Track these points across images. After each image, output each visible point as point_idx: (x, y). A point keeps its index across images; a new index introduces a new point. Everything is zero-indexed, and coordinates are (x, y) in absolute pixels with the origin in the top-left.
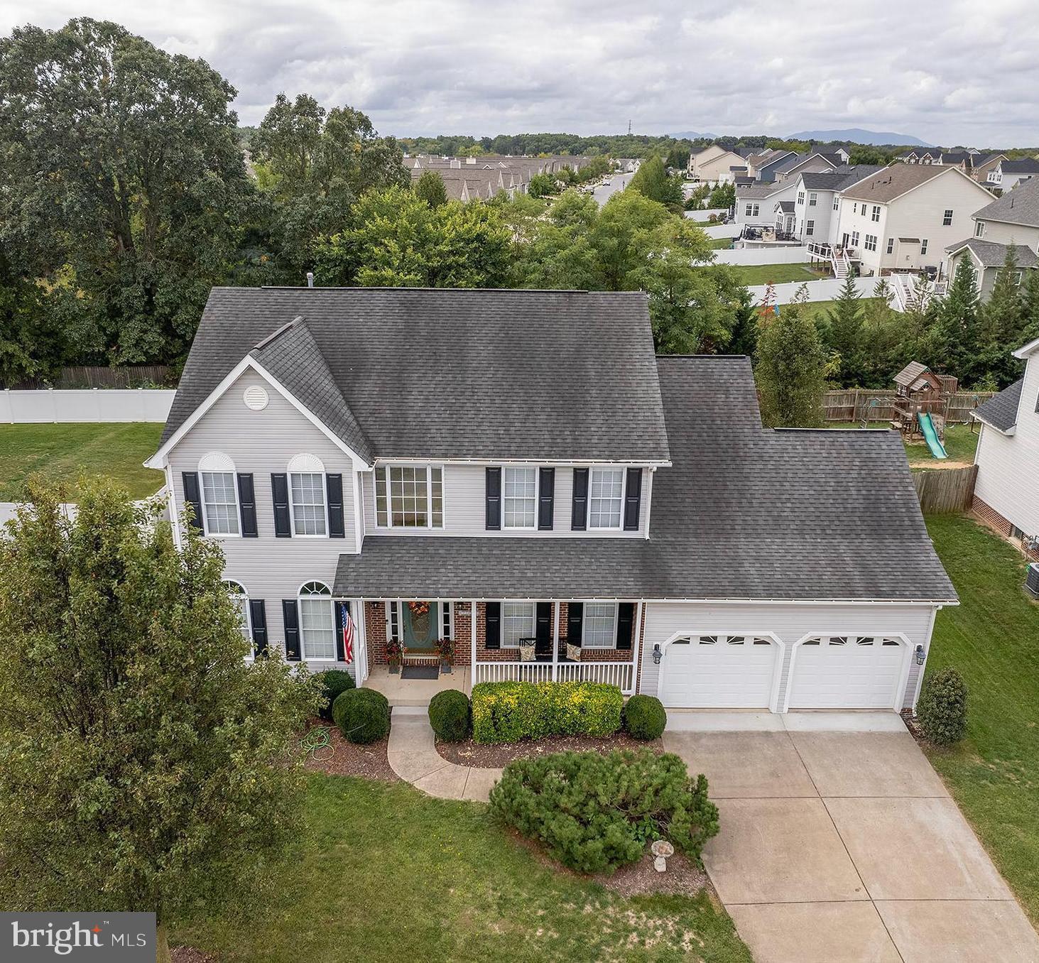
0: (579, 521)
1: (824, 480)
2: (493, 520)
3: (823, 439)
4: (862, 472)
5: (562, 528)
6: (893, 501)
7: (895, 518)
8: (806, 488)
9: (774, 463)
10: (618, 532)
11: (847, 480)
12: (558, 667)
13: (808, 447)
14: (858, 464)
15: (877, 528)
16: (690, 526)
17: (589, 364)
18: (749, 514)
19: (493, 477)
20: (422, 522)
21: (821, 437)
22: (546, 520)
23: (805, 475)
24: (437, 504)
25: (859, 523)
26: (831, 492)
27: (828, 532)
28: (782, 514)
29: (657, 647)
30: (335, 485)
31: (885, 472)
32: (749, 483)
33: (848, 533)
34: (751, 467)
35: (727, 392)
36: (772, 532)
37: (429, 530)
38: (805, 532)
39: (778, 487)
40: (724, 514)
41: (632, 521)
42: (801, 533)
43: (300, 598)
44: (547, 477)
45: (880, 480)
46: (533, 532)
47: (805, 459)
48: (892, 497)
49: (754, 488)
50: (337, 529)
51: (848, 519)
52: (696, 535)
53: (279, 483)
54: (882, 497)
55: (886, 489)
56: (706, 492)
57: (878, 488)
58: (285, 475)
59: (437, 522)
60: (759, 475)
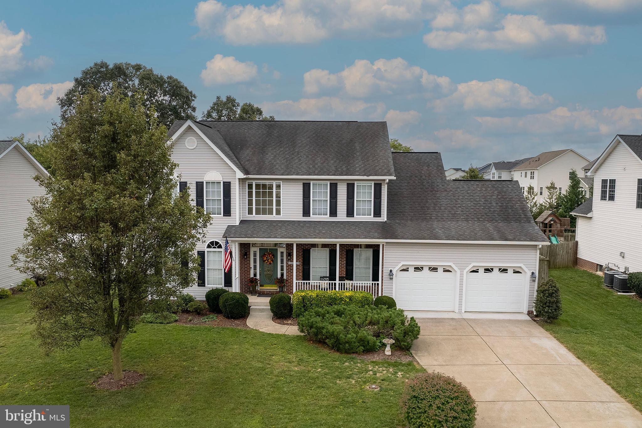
0: (350, 213)
1: (478, 199)
2: (306, 212)
3: (478, 184)
4: (499, 196)
5: (342, 216)
6: (515, 208)
7: (516, 215)
8: (469, 202)
9: (452, 193)
10: (371, 218)
11: (491, 199)
12: (339, 283)
13: (470, 187)
14: (496, 193)
15: (507, 218)
16: (408, 217)
17: (356, 144)
18: (439, 212)
19: (306, 188)
20: (271, 213)
21: (477, 183)
22: (333, 213)
23: (469, 198)
24: (278, 203)
25: (497, 216)
26: (482, 204)
27: (481, 220)
28: (456, 212)
29: (391, 271)
30: (227, 186)
31: (511, 196)
32: (439, 200)
33: (491, 220)
34: (440, 194)
35: (428, 166)
36: (451, 219)
37: (274, 217)
38: (469, 220)
39: (455, 202)
40: (426, 212)
41: (377, 213)
42: (467, 220)
43: (206, 250)
44: (334, 187)
45: (508, 200)
46: (327, 218)
47: (469, 191)
48: (515, 206)
49: (442, 202)
50: (227, 212)
51: (492, 215)
52: (411, 220)
53: (200, 186)
54: (509, 206)
55: (511, 203)
56: (416, 204)
57: (507, 203)
58: (203, 182)
59: (278, 212)
60: (444, 197)
